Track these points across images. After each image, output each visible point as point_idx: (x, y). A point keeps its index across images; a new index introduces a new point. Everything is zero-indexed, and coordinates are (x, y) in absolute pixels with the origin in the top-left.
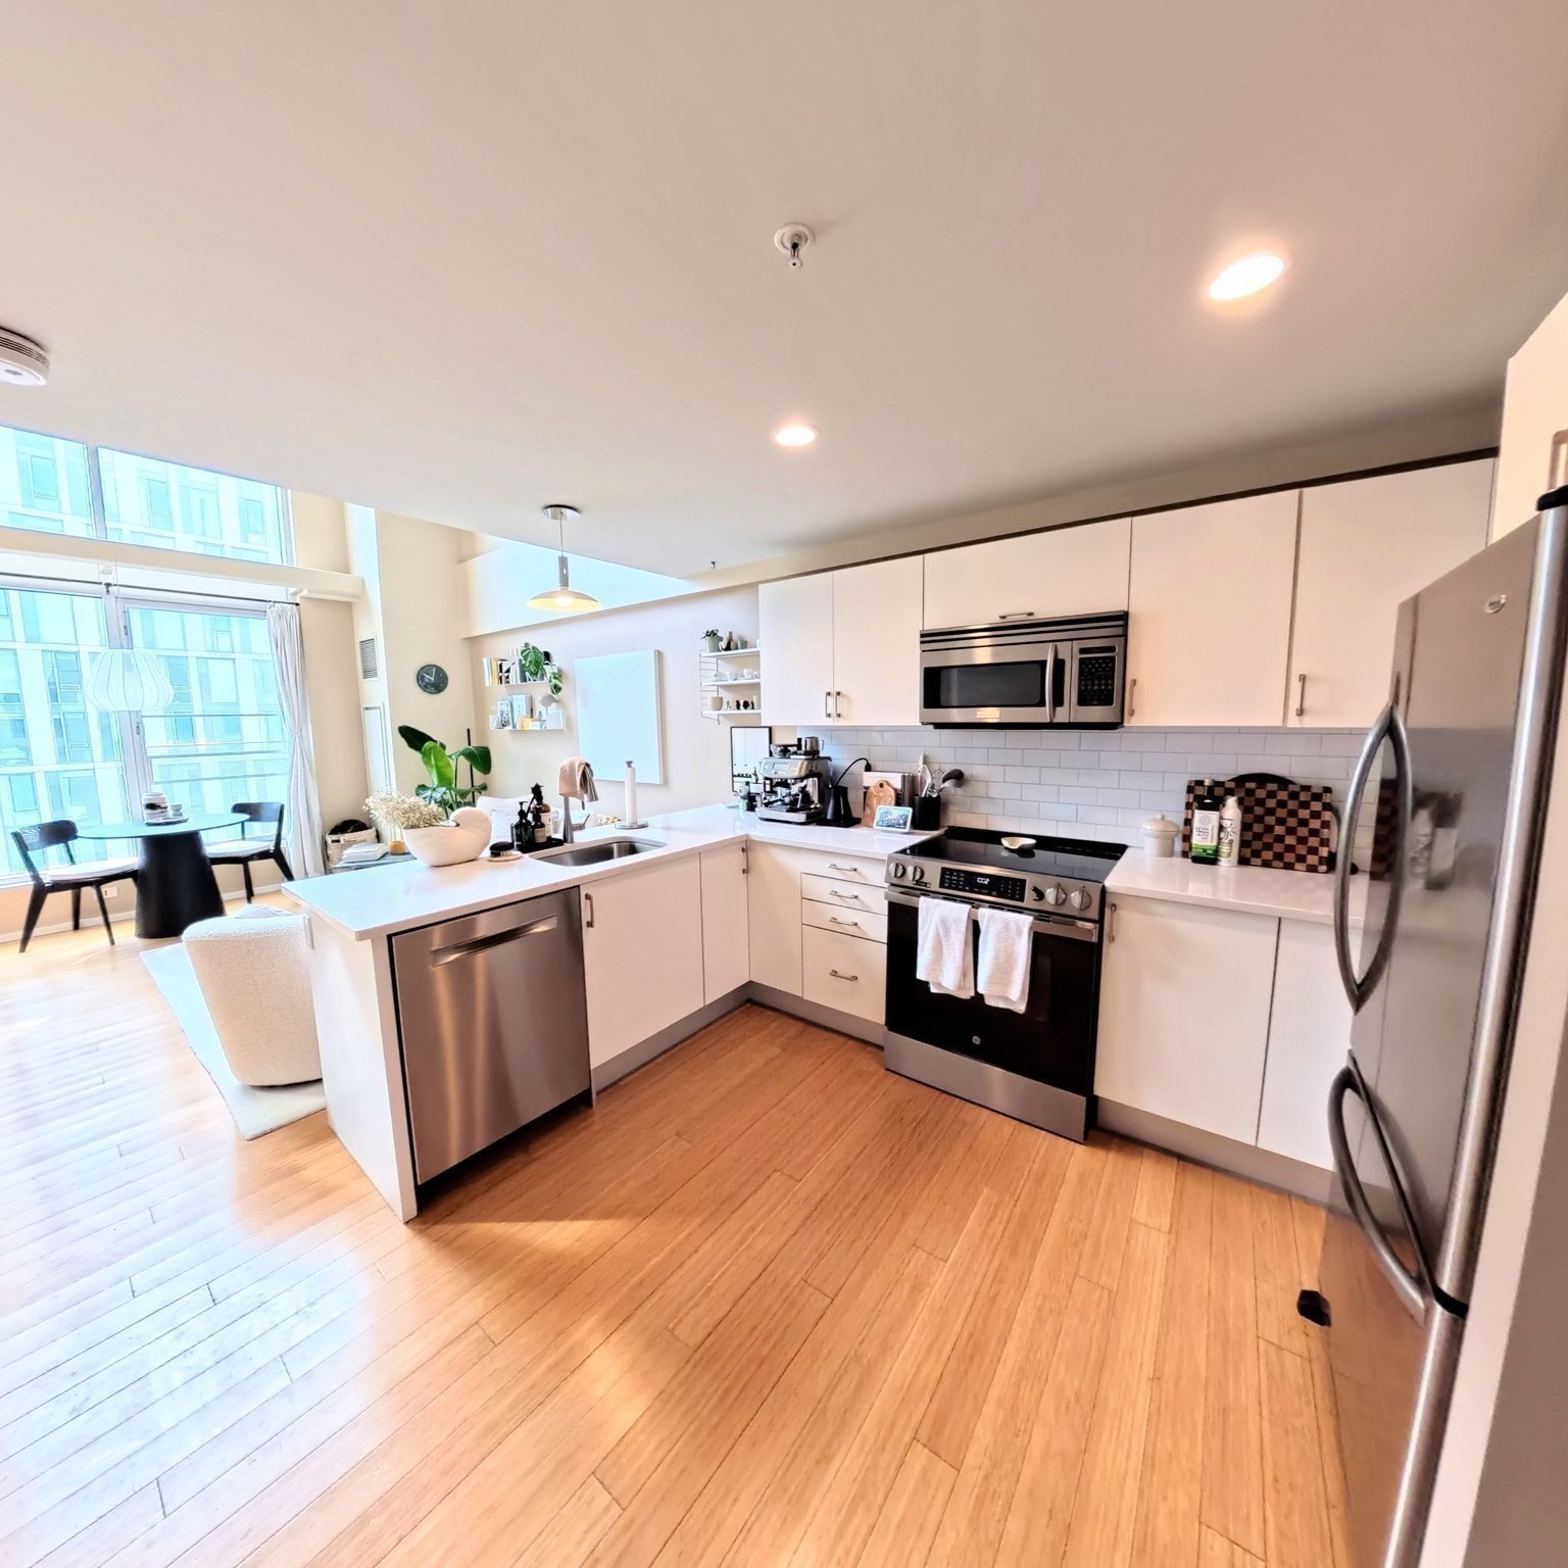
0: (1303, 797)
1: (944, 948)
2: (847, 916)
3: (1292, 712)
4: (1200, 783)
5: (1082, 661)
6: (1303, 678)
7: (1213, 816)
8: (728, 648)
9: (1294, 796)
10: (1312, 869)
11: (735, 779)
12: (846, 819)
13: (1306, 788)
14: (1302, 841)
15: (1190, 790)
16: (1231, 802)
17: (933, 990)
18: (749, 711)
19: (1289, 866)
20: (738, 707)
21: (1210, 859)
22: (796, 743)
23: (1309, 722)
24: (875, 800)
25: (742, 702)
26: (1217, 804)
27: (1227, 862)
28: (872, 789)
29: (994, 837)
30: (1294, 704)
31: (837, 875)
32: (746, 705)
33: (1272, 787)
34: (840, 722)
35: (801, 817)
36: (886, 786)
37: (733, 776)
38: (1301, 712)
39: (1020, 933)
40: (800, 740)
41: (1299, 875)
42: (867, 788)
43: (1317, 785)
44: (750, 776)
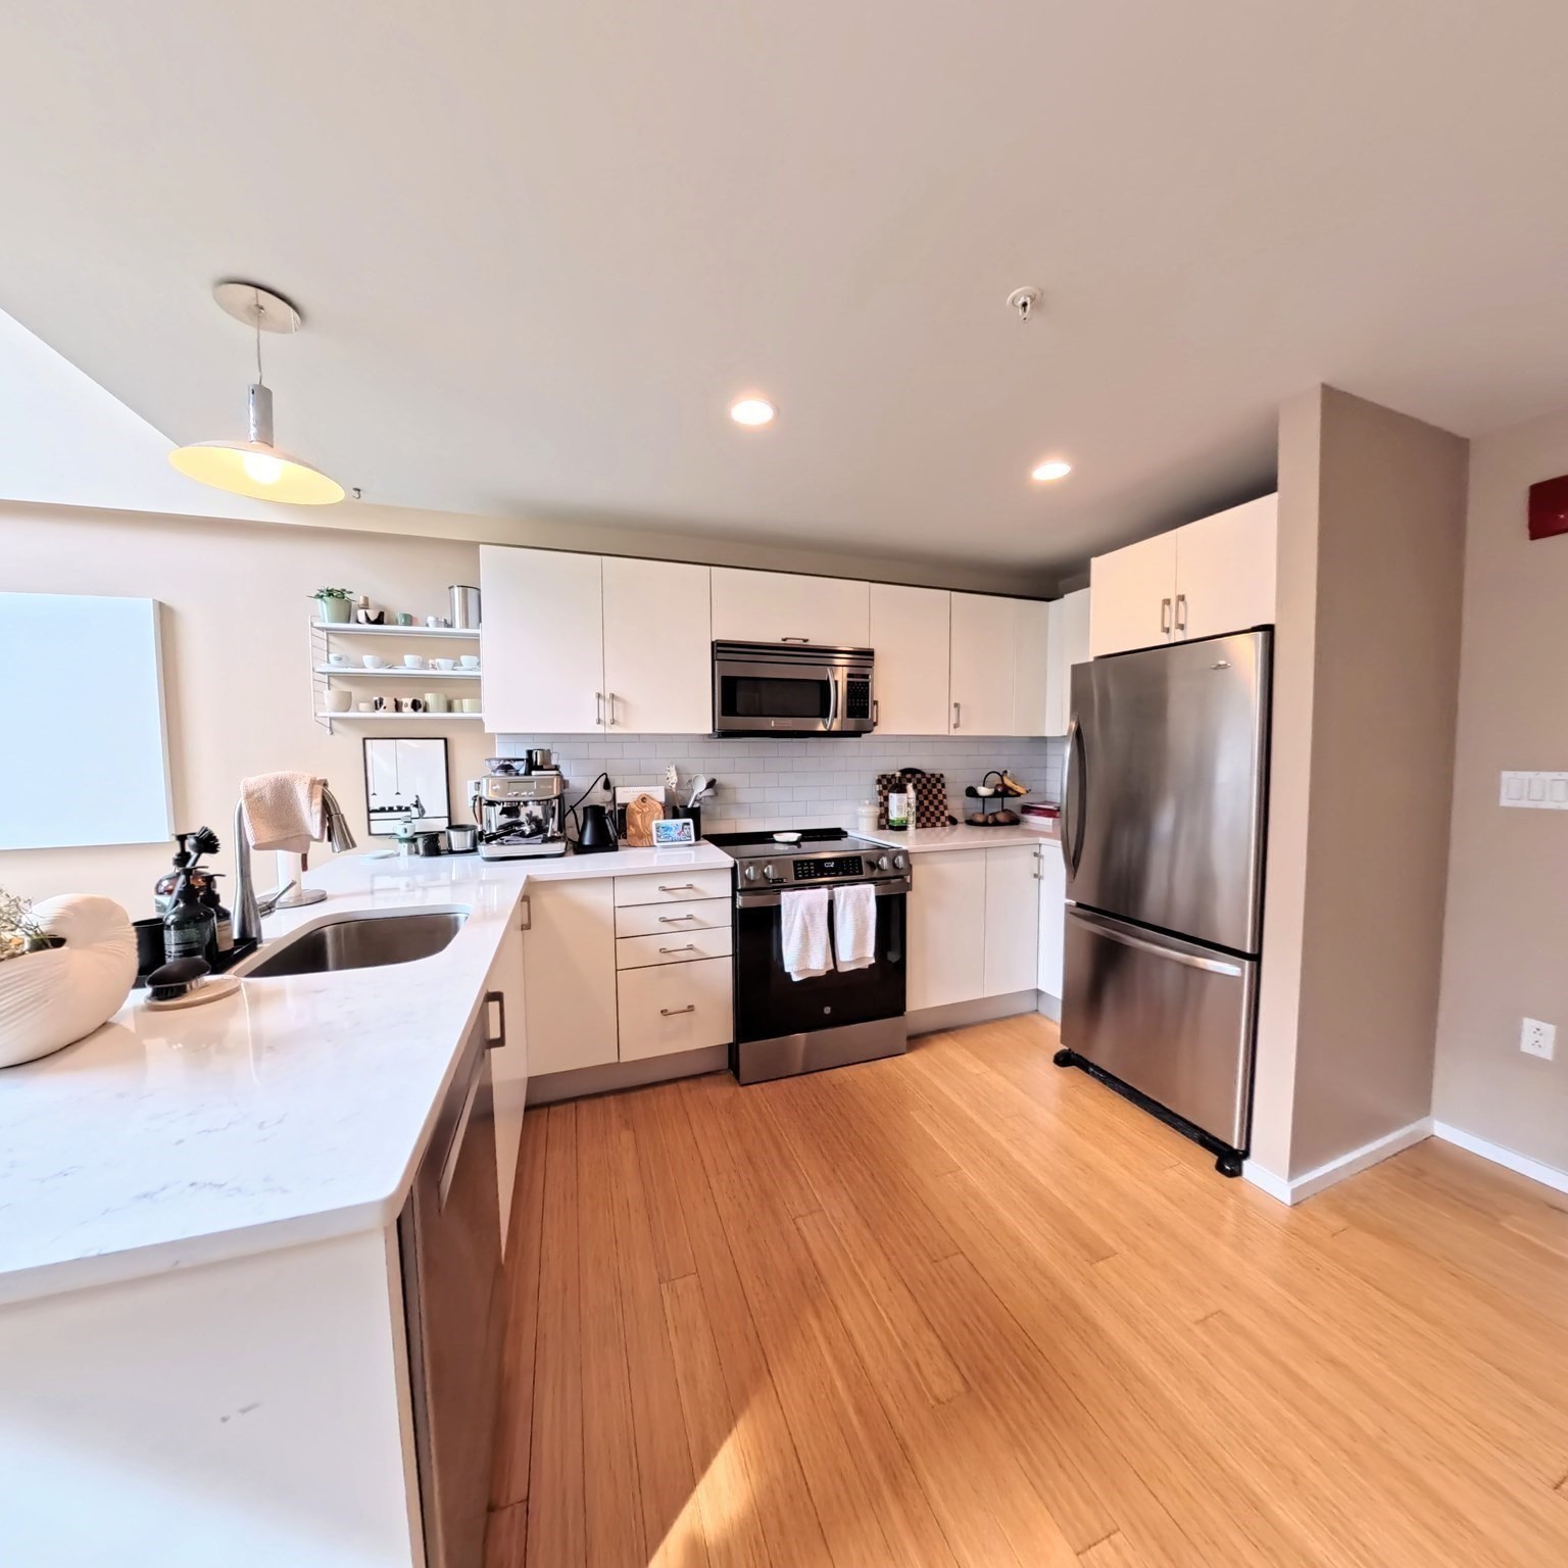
0: (933, 781)
1: (810, 933)
2: (678, 941)
3: (952, 726)
4: (884, 776)
5: (849, 683)
6: (956, 705)
7: (904, 796)
8: (379, 620)
9: (929, 781)
10: (944, 825)
11: (373, 816)
12: (604, 842)
13: (933, 775)
14: (937, 808)
15: (879, 782)
16: (910, 787)
17: (796, 978)
18: (420, 714)
19: (934, 825)
20: (398, 707)
21: (902, 828)
22: (525, 756)
23: (959, 732)
24: (638, 817)
25: (407, 701)
26: (902, 790)
27: (911, 827)
28: (633, 806)
29: (766, 837)
30: (953, 721)
31: (667, 897)
32: (416, 705)
33: (918, 776)
34: (616, 730)
35: (559, 847)
36: (648, 801)
37: (370, 812)
38: (956, 726)
39: (868, 900)
40: (530, 753)
41: (938, 829)
42: (625, 805)
43: (937, 772)
44: (407, 809)
